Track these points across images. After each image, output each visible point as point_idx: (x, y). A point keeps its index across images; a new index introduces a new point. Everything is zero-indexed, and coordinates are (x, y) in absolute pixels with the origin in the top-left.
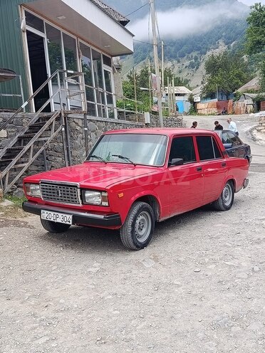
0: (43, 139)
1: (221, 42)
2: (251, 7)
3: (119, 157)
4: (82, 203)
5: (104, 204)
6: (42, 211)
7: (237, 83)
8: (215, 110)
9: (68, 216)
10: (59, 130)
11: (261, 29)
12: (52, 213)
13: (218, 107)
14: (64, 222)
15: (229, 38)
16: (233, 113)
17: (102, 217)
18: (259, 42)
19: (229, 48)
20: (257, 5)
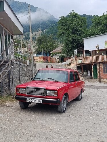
0: (6, 71)
1: (39, 29)
2: (60, 18)
3: (49, 79)
4: (46, 95)
5: (55, 95)
6: (27, 99)
7: (51, 49)
8: (42, 60)
9: (40, 100)
10: (11, 67)
11: (64, 27)
12: (32, 99)
13: (44, 59)
14: (38, 103)
15: (43, 28)
16: (51, 62)
17: (55, 100)
18: (63, 33)
19: (43, 32)
20: (62, 17)
